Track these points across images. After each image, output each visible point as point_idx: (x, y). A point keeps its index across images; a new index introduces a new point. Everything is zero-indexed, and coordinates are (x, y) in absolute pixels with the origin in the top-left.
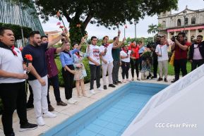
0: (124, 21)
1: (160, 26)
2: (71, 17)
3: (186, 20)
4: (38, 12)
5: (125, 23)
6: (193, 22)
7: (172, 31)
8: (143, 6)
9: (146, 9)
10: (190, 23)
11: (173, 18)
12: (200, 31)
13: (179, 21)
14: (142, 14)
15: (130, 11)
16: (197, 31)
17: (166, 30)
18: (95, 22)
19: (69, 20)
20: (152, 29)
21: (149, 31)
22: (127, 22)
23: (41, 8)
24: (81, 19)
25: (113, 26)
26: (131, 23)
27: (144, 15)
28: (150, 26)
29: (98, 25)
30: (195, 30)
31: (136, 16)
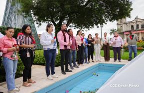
0: (93, 26)
1: (118, 30)
2: (56, 23)
3: (138, 26)
4: (34, 19)
7: (127, 33)
8: (106, 15)
9: (108, 17)
10: (140, 28)
11: (128, 24)
13: (132, 26)
15: (97, 19)
17: (123, 33)
18: (73, 26)
19: (55, 25)
20: (113, 32)
21: (111, 33)
22: (95, 26)
23: (37, 17)
25: (86, 29)
26: (98, 27)
27: (107, 21)
28: (111, 30)
29: (75, 28)
31: (102, 22)
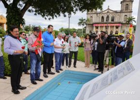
0: (58, 13)
1: (88, 20)
5: (59, 15)
6: (113, 20)
7: (97, 25)
10: (110, 21)
11: (98, 15)
12: (117, 27)
13: (103, 18)
14: (74, 9)
16: (115, 27)
17: (93, 24)
18: (33, 11)
20: (81, 22)
21: (79, 24)
22: (61, 14)
24: (18, 7)
25: (49, 17)
26: (65, 16)
27: (77, 10)
28: (80, 20)
29: (35, 14)
30: (113, 26)
31: (70, 10)
